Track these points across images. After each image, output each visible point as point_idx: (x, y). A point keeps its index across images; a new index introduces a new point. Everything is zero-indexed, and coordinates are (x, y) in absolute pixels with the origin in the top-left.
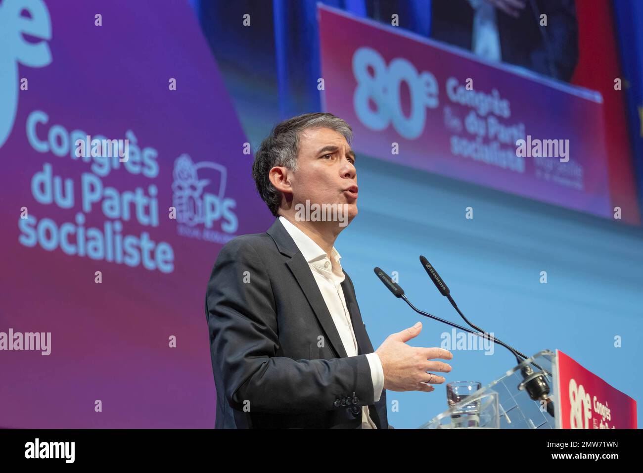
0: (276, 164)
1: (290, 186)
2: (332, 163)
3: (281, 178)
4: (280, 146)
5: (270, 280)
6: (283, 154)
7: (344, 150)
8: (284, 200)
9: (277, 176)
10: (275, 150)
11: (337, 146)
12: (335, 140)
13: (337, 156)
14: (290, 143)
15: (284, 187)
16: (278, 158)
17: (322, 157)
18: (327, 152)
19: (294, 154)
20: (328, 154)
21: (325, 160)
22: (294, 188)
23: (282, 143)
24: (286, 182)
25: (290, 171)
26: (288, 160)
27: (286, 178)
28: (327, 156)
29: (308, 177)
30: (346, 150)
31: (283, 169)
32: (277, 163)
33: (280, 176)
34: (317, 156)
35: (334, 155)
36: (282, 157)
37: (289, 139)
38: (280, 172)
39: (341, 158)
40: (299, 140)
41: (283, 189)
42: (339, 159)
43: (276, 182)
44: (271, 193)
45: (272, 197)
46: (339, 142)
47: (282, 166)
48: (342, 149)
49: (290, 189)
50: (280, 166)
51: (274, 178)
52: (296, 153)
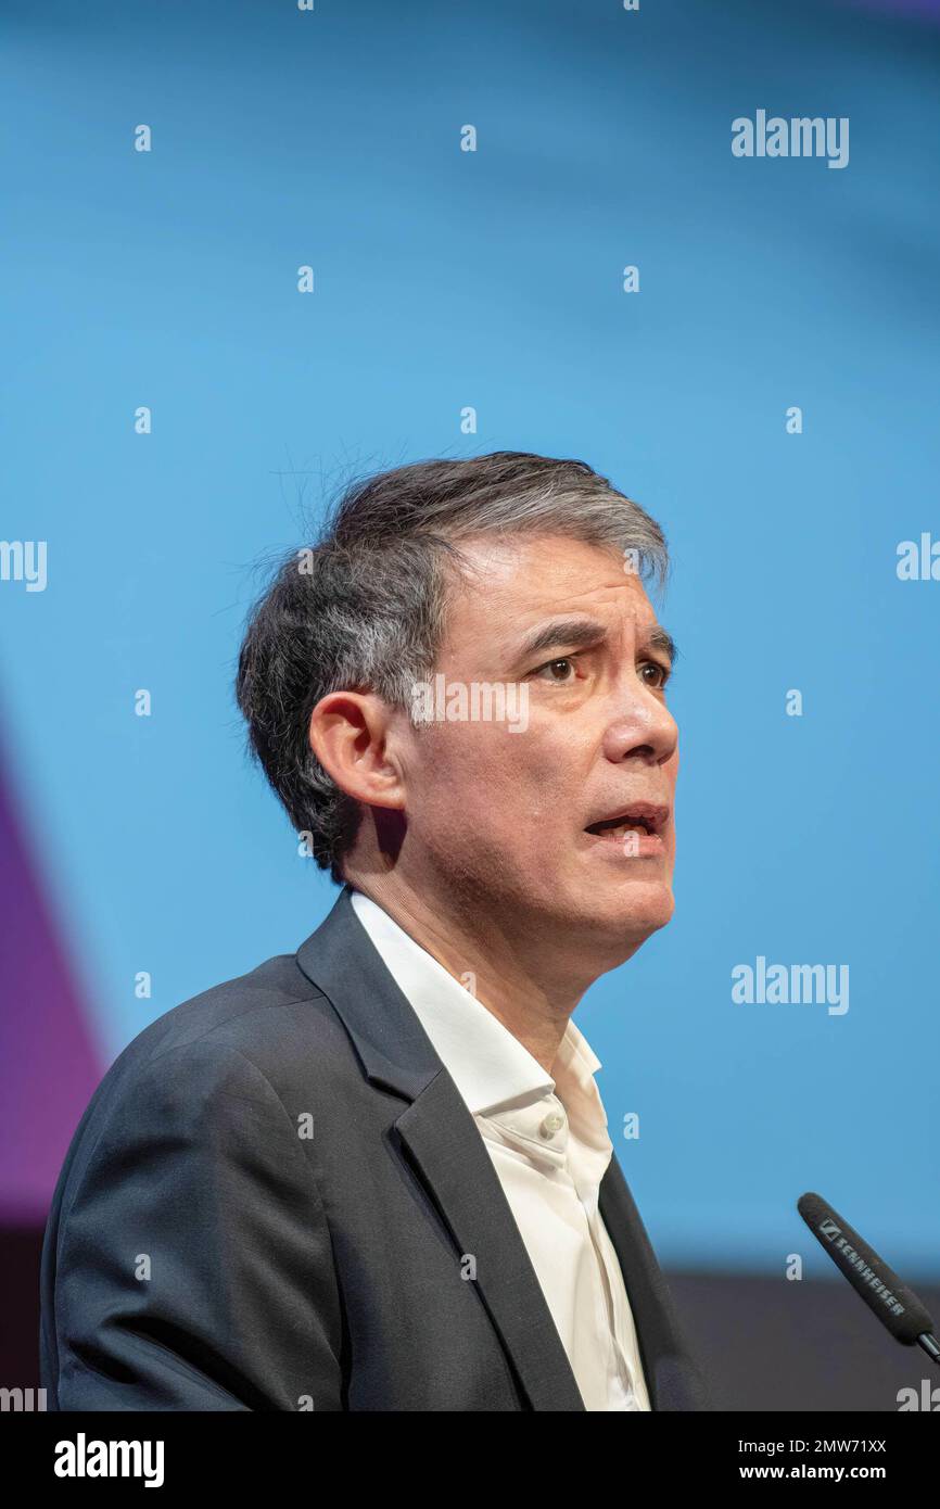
0: (341, 680)
1: (397, 783)
2: (579, 698)
3: (361, 744)
4: (359, 605)
5: (330, 1224)
6: (373, 640)
7: (629, 637)
8: (368, 833)
9: (346, 731)
10: (338, 619)
11: (600, 622)
12: (592, 597)
13: (597, 667)
14: (401, 598)
15: (373, 785)
16: (348, 658)
17: (534, 673)
18: (557, 651)
19: (421, 651)
20: (560, 660)
21: (548, 683)
22: (411, 790)
23: (372, 596)
24: (380, 762)
25: (398, 718)
26: (393, 671)
27: (382, 746)
28: (560, 669)
29: (476, 756)
30: (637, 637)
31: (370, 705)
32: (346, 676)
33: (354, 732)
34: (514, 668)
35: (587, 660)
36: (370, 655)
37: (401, 585)
38: (355, 716)
39: (615, 672)
40: (442, 594)
41: (369, 794)
42: (605, 679)
43: (340, 756)
44: (313, 791)
45: (318, 809)
46: (609, 605)
47: (363, 691)
48: (620, 634)
49: (394, 796)
50: (353, 688)
51: (330, 740)
52: (427, 646)
